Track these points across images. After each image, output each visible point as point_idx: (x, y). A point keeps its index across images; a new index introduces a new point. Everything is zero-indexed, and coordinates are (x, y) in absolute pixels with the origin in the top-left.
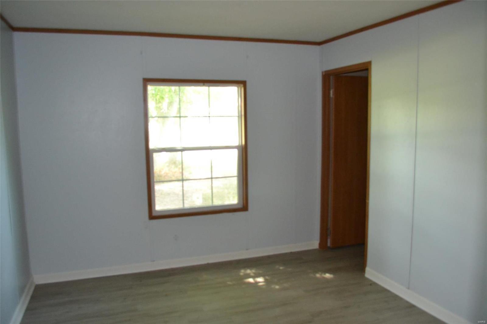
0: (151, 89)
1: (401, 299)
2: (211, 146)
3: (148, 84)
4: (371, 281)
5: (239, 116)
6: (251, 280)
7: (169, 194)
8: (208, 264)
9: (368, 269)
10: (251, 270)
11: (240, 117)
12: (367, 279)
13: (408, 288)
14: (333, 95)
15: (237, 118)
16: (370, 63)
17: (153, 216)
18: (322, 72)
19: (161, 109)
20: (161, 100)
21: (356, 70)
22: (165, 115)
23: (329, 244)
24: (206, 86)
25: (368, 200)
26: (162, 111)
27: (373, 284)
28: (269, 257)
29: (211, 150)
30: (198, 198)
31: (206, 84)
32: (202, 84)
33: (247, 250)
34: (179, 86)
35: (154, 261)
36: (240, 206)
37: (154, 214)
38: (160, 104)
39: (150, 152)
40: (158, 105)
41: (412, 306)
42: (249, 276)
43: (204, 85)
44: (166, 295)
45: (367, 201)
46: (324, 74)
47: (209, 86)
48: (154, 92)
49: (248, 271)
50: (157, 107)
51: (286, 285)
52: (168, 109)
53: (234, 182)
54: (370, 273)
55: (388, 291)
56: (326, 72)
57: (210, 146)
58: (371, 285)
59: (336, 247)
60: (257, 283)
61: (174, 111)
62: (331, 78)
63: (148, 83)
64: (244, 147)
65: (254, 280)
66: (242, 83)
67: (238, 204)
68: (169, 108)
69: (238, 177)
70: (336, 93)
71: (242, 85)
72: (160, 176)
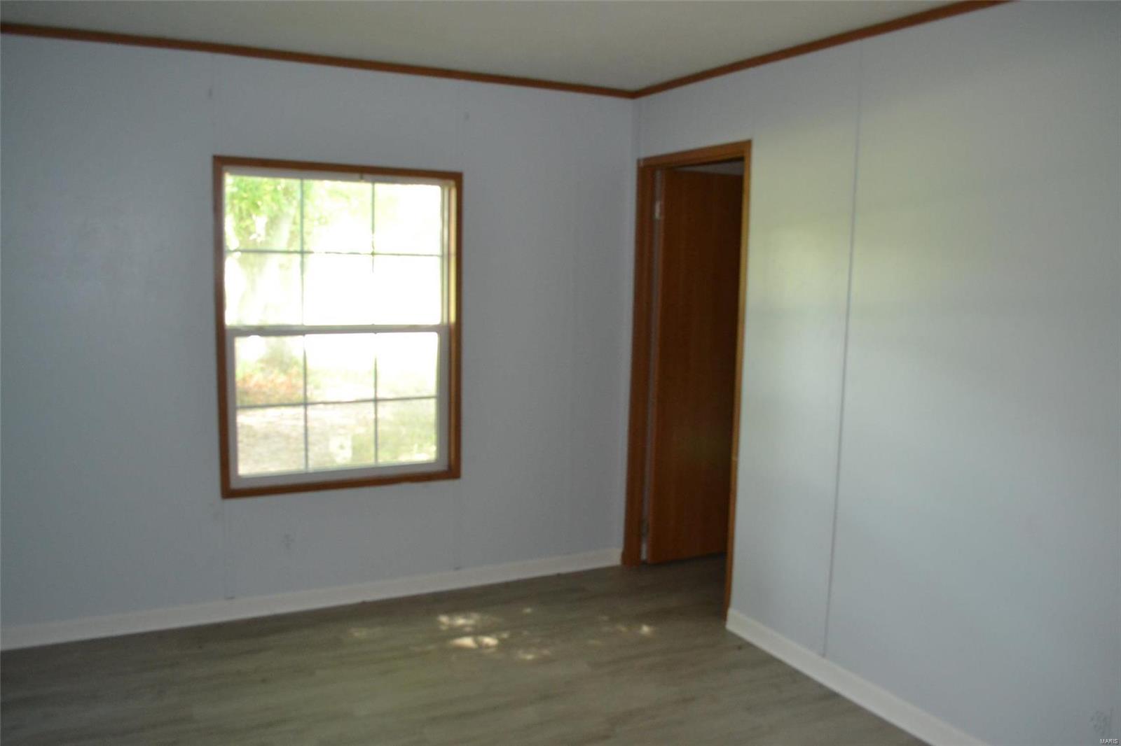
0: (231, 182)
1: (807, 679)
2: (376, 324)
3: (227, 171)
4: (740, 639)
5: (442, 256)
6: (468, 642)
7: (266, 437)
8: (364, 604)
9: (732, 612)
10: (466, 617)
11: (445, 257)
12: (733, 635)
13: (824, 655)
14: (661, 214)
15: (438, 261)
16: (747, 145)
17: (231, 489)
18: (639, 161)
19: (250, 233)
20: (252, 211)
21: (719, 158)
22: (260, 247)
23: (644, 556)
24: (367, 181)
25: (737, 455)
26: (252, 237)
27: (743, 645)
28: (507, 586)
29: (376, 333)
30: (342, 447)
31: (366, 176)
32: (357, 176)
33: (457, 569)
34: (302, 178)
35: (232, 598)
36: (443, 467)
37: (234, 485)
38: (248, 222)
39: (228, 335)
40: (244, 224)
41: (832, 696)
42: (460, 632)
43: (361, 179)
44: (264, 681)
45: (734, 458)
46: (642, 164)
47: (374, 182)
48: (235, 190)
49: (460, 621)
50: (241, 228)
51: (546, 652)
52: (268, 234)
53: (429, 411)
54: (738, 622)
55: (780, 663)
56: (647, 160)
57: (373, 325)
58: (740, 648)
59: (660, 561)
60: (481, 646)
61: (281, 240)
62: (658, 173)
63: (225, 168)
64: (453, 328)
65: (476, 641)
66: (452, 178)
67: (437, 461)
68: (272, 232)
69: (439, 398)
70: (667, 210)
71: (452, 183)
72: (246, 393)
